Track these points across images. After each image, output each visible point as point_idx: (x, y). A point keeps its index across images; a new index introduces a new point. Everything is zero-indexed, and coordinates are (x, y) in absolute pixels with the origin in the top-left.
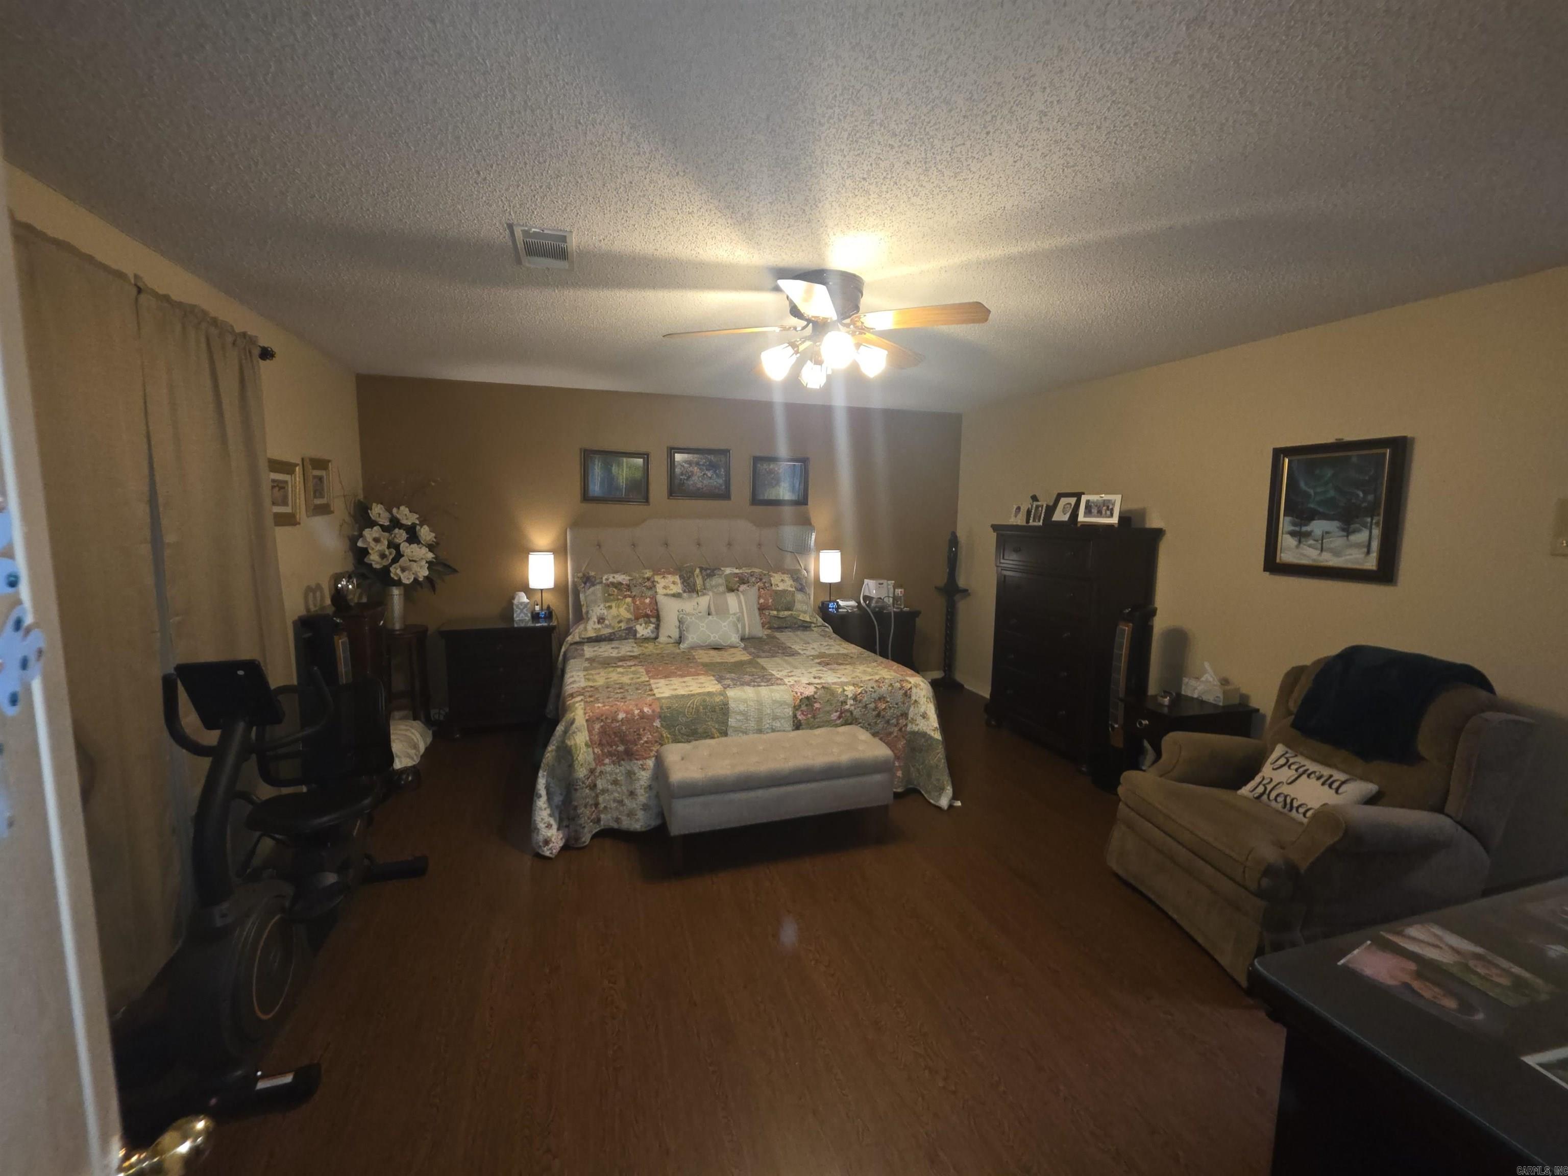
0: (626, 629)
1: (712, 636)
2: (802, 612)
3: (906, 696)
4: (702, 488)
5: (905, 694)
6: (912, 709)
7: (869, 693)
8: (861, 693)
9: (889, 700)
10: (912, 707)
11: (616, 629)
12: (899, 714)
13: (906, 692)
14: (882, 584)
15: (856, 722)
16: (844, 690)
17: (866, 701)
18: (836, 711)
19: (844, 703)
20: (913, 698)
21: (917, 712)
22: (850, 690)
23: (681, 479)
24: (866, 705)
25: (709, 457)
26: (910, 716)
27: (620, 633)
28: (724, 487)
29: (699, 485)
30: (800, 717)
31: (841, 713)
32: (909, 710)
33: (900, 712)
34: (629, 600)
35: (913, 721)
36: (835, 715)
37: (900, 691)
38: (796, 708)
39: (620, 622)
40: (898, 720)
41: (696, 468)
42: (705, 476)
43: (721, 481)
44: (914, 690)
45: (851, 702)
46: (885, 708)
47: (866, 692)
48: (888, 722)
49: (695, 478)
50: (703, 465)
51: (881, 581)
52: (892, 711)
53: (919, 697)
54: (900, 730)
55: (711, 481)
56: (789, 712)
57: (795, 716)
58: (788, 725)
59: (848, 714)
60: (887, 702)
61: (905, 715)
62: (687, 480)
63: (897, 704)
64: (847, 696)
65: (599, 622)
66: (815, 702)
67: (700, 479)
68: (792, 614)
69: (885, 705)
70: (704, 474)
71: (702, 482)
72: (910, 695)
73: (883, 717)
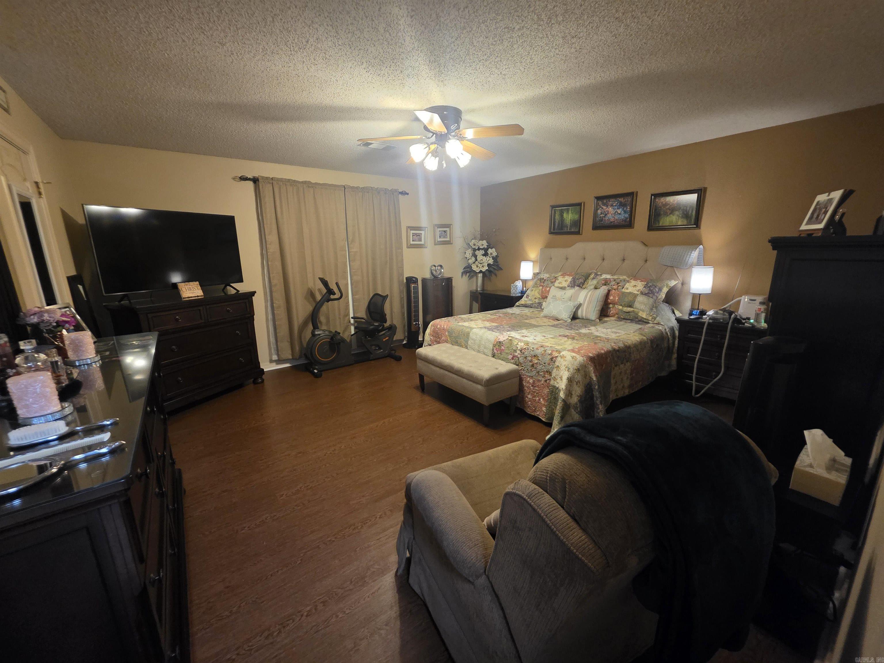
0: (538, 303)
1: (554, 311)
2: (641, 310)
3: (552, 360)
4: (614, 222)
5: (552, 359)
6: (555, 370)
7: (529, 350)
8: (525, 349)
9: (540, 359)
10: (555, 369)
11: (533, 302)
12: (545, 371)
13: (553, 358)
14: (755, 300)
15: (521, 365)
16: (517, 344)
17: (526, 355)
18: (511, 355)
19: (515, 351)
20: (557, 364)
21: (558, 374)
22: (521, 345)
23: (601, 217)
24: (527, 357)
25: (620, 199)
26: (553, 375)
27: (535, 304)
28: (628, 220)
29: (612, 220)
30: (495, 351)
31: (513, 357)
32: (552, 370)
33: (546, 369)
34: (541, 287)
35: (555, 379)
36: (510, 357)
37: (549, 356)
38: (494, 346)
39: (535, 298)
40: (544, 374)
41: (610, 208)
42: (616, 213)
43: (627, 215)
44: (559, 359)
45: (519, 352)
46: (537, 363)
47: (528, 349)
48: (538, 372)
49: (609, 216)
50: (615, 206)
51: (753, 298)
52: (541, 366)
53: (561, 365)
54: (546, 381)
55: (620, 216)
56: (491, 346)
57: (493, 350)
58: (490, 353)
59: (517, 359)
60: (539, 360)
61: (550, 373)
62: (604, 217)
63: (545, 363)
64: (517, 348)
65: (527, 297)
66: (502, 346)
67: (613, 215)
68: (634, 311)
69: (537, 361)
70: (615, 212)
71: (614, 218)
72: (555, 361)
73: (536, 368)
